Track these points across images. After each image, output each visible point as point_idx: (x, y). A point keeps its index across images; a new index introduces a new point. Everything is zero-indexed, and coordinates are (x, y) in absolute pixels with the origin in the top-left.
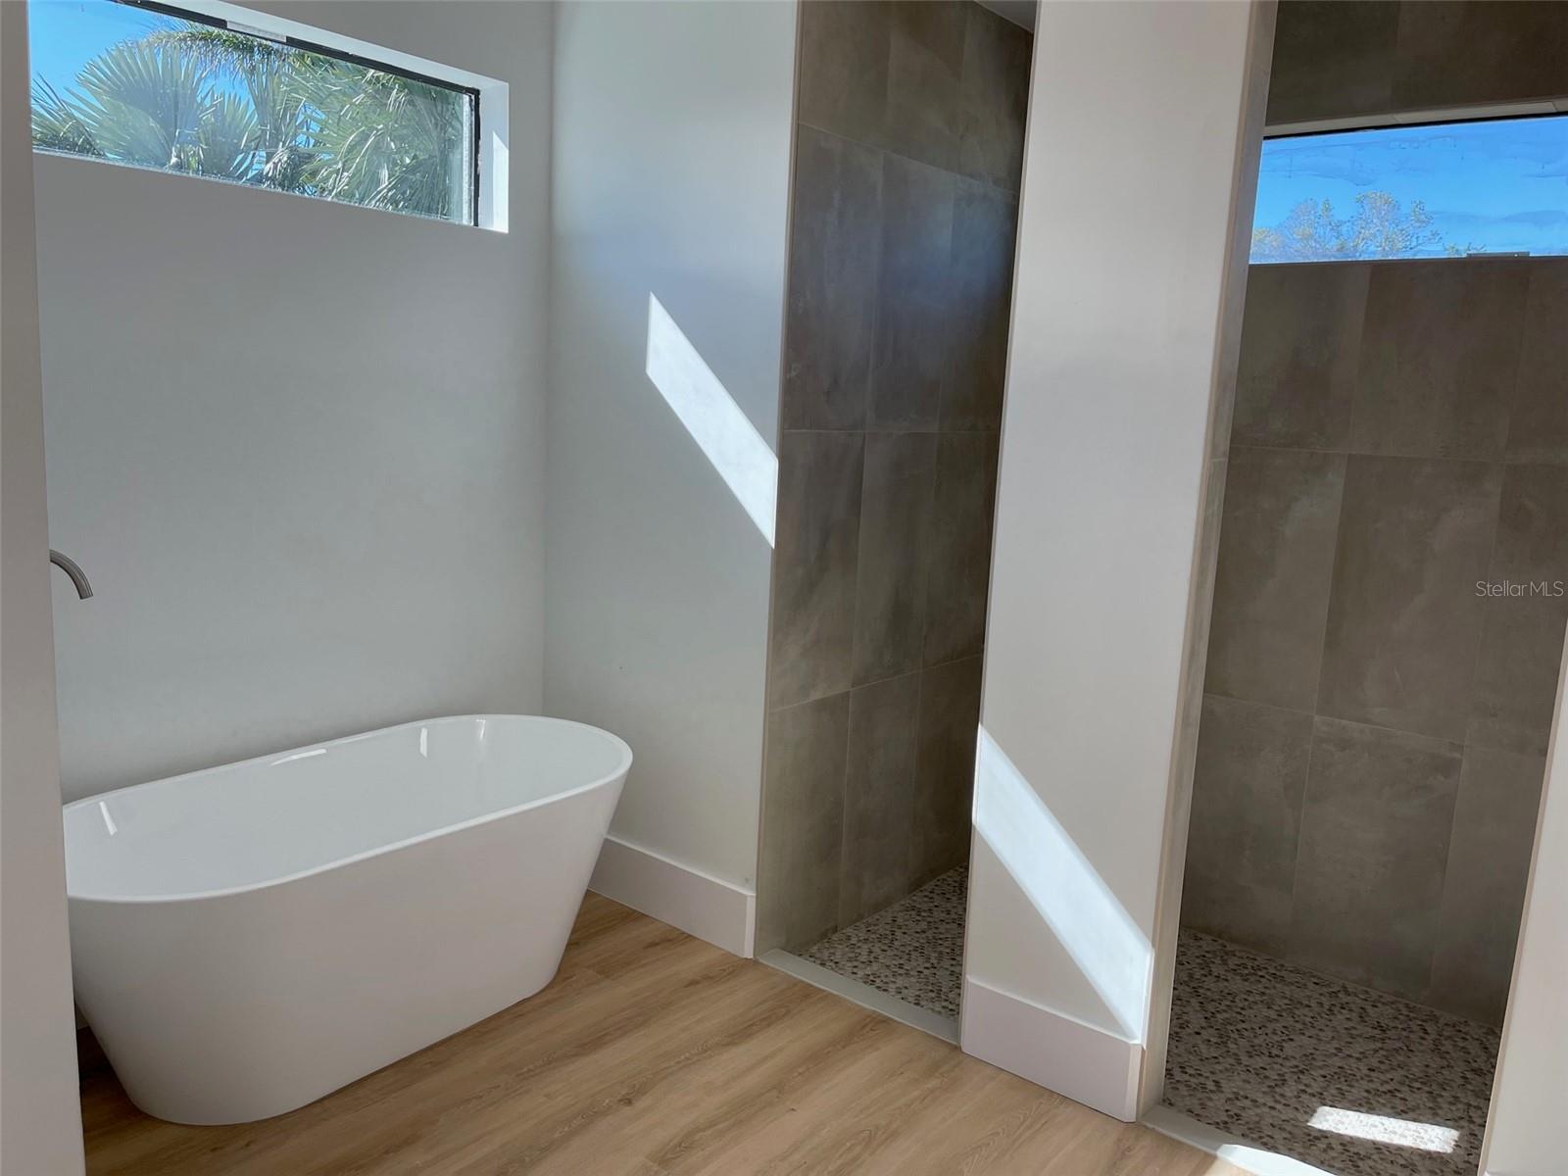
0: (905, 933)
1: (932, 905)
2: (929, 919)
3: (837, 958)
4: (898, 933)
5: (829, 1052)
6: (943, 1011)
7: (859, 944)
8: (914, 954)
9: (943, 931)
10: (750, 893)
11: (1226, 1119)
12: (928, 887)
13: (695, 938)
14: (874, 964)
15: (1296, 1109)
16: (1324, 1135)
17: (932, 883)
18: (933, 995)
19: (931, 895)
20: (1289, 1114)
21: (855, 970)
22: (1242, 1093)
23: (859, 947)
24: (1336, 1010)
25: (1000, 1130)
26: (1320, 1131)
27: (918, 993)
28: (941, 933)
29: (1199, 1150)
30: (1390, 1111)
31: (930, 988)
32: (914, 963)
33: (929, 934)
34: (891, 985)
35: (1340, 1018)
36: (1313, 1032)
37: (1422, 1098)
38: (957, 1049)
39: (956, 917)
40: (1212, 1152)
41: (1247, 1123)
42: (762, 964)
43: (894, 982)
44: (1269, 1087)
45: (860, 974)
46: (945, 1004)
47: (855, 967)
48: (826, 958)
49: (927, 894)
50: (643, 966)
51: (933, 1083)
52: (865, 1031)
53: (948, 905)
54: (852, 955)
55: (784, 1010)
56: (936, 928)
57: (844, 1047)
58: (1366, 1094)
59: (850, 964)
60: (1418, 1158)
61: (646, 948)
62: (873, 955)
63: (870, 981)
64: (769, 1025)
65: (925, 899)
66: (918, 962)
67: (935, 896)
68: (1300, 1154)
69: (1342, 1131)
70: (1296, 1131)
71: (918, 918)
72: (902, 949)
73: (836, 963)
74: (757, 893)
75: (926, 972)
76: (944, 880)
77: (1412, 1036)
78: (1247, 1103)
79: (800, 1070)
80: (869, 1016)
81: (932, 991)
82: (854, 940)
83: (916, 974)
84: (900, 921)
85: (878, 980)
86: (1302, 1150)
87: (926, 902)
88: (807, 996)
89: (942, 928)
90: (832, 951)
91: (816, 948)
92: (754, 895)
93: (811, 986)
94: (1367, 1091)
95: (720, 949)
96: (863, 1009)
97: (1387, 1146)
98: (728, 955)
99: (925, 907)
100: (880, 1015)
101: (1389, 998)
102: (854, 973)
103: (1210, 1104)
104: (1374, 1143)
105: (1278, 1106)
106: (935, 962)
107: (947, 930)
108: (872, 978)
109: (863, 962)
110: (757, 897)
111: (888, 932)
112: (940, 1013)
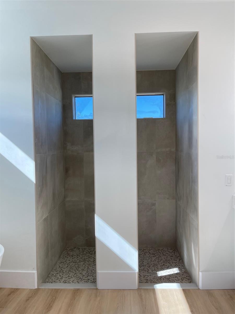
0: (64, 269)
1: (65, 260)
2: (67, 263)
3: (54, 280)
4: (63, 269)
5: (72, 302)
6: (85, 282)
7: (56, 275)
8: (70, 272)
9: (71, 265)
10: (35, 272)
11: (146, 281)
12: (62, 256)
13: (19, 289)
14: (63, 278)
15: (154, 274)
16: (161, 277)
17: (62, 255)
18: (80, 280)
19: (63, 258)
20: (154, 276)
21: (60, 281)
22: (145, 275)
23: (57, 276)
24: (145, 253)
25: (118, 302)
26: (160, 276)
27: (77, 281)
28: (71, 266)
29: (151, 289)
30: (166, 268)
31: (79, 278)
32: (71, 275)
33: (69, 266)
34: (70, 281)
35: (147, 254)
36: (145, 259)
37: (168, 264)
38: (97, 289)
39: (71, 261)
40: (153, 288)
41: (150, 280)
42: (41, 289)
43: (70, 280)
44: (147, 272)
45: (62, 282)
46: (84, 281)
47: (60, 280)
48: (51, 281)
49: (62, 258)
50: (11, 301)
51: (99, 298)
52: (76, 294)
53: (68, 259)
54: (57, 278)
55: (54, 297)
56: (70, 265)
57: (74, 300)
58: (161, 267)
59: (58, 280)
60: (176, 275)
61: (8, 296)
62: (61, 276)
63: (65, 282)
64: (54, 302)
65: (63, 259)
66: (71, 274)
67: (65, 258)
68: (161, 282)
69: (163, 275)
70: (157, 278)
71: (64, 264)
72: (66, 272)
73: (55, 281)
74: (37, 271)
75: (75, 275)
76: (64, 254)
77: (158, 254)
78: (146, 276)
79: (70, 309)
80: (74, 290)
81: (79, 279)
82: (55, 275)
83: (73, 277)
84: (61, 266)
85: (66, 281)
86: (161, 281)
87: (64, 260)
88: (57, 292)
89: (71, 264)
90: (51, 279)
91: (47, 280)
92: (36, 272)
93: (56, 289)
94: (161, 266)
95: (27, 289)
96: (71, 289)
97: (170, 275)
98: (31, 290)
99: (64, 261)
100: (76, 289)
101: (151, 249)
102: (60, 282)
103: (142, 279)
104: (168, 275)
105: (151, 275)
106: (75, 272)
107: (72, 264)
108: (65, 281)
109: (60, 279)
110: (37, 272)
111: (60, 270)
112: (84, 283)
